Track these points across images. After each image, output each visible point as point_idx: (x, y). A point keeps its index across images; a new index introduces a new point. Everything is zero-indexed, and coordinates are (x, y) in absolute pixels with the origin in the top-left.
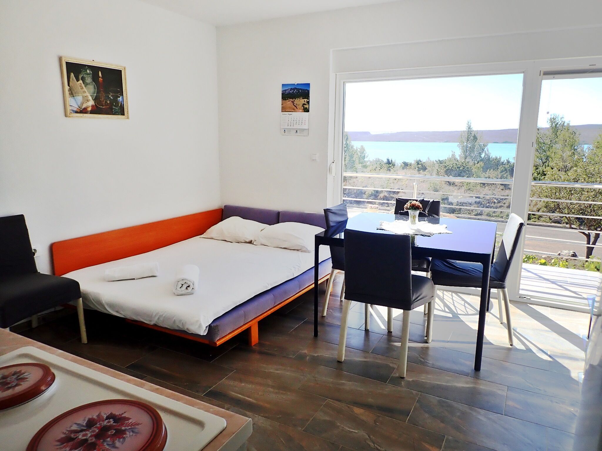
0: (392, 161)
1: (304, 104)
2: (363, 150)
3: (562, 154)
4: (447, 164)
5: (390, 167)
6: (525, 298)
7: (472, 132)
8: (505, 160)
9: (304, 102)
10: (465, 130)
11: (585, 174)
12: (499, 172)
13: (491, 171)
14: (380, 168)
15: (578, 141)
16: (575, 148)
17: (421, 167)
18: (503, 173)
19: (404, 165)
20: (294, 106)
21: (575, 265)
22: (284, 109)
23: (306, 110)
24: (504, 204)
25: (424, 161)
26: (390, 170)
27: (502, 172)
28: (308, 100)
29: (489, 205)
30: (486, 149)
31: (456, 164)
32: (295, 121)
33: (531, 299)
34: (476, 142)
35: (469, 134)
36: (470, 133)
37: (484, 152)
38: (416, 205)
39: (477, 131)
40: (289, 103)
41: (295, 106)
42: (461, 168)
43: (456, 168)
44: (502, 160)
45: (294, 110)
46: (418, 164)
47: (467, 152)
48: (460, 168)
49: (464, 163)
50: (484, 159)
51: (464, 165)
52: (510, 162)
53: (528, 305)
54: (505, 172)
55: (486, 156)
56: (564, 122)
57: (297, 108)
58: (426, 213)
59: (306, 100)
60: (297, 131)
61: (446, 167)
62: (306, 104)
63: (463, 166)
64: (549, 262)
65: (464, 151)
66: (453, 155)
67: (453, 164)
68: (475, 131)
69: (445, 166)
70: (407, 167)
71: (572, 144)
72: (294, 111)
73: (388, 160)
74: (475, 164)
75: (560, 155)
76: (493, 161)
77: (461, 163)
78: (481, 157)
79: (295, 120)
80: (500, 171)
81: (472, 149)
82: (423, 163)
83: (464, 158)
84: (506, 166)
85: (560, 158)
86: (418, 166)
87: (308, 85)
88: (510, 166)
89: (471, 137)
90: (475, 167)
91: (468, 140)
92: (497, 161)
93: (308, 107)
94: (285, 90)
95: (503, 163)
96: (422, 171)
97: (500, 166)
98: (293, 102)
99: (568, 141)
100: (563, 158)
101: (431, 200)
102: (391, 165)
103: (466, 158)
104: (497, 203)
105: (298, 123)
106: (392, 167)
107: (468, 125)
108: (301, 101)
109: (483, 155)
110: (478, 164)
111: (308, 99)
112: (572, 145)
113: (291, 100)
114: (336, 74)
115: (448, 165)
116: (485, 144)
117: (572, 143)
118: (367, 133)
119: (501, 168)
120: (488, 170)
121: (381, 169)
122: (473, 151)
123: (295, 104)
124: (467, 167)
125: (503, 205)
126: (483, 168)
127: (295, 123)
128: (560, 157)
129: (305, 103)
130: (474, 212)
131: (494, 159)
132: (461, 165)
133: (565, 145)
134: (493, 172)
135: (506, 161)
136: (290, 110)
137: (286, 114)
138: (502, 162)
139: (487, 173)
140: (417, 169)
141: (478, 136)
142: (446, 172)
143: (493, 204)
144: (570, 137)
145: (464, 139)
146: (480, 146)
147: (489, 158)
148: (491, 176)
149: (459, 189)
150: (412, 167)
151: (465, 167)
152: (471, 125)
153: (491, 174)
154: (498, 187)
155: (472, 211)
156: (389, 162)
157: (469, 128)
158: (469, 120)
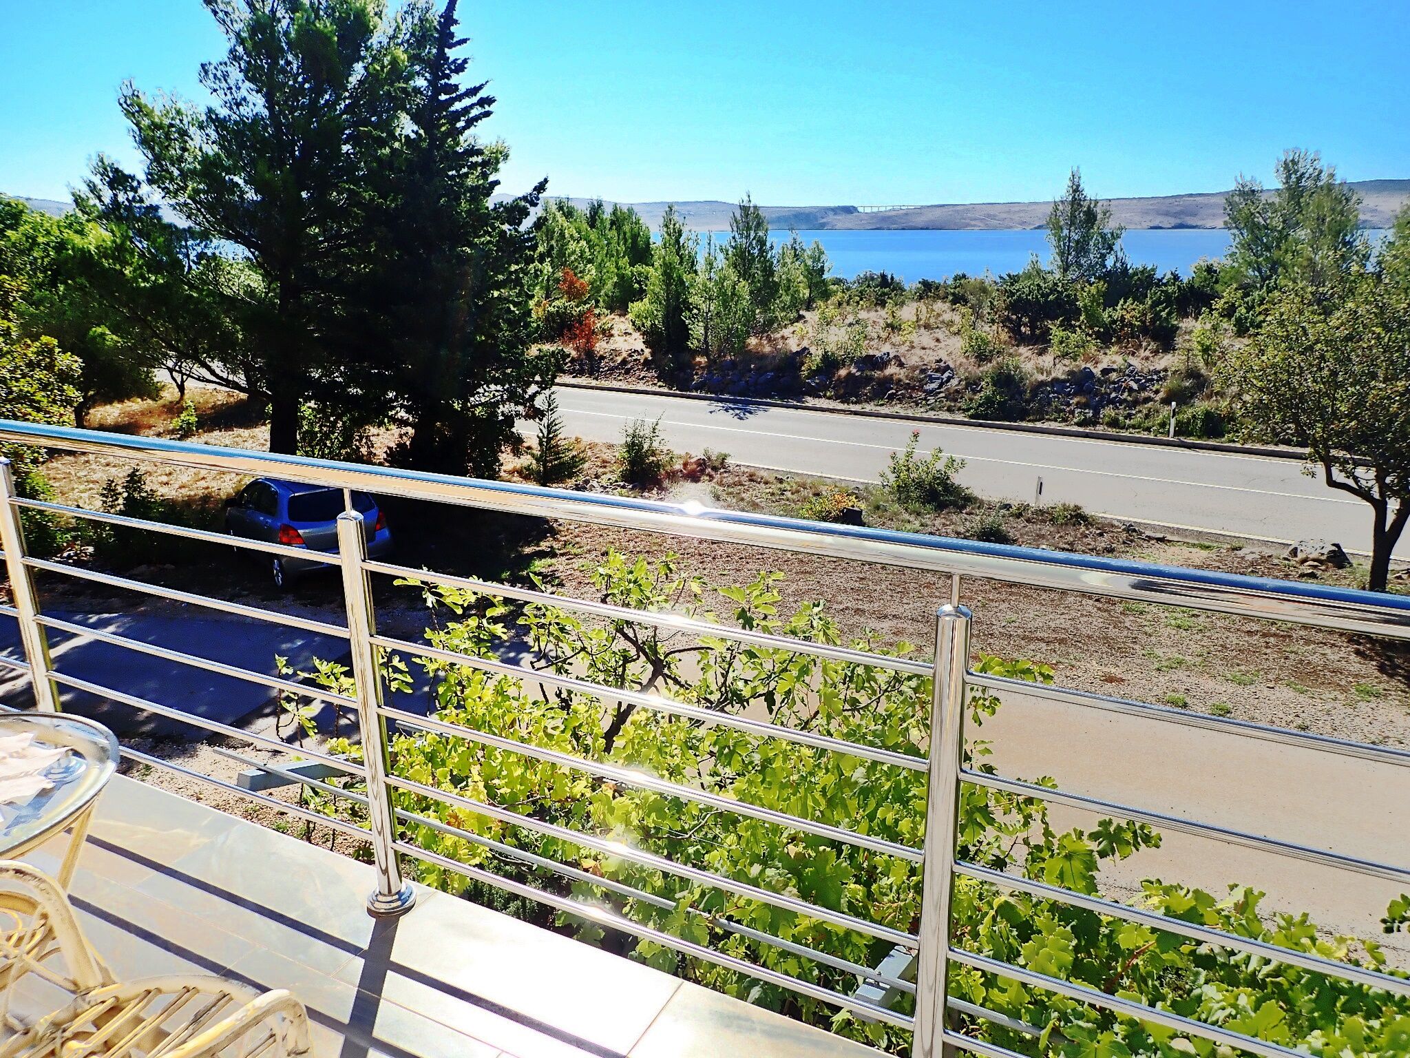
0: (893, 278)
2: (819, 253)
3: (1313, 256)
4: (1017, 285)
5: (885, 294)
7: (1082, 203)
8: (1165, 275)
10: (1064, 197)
12: (1147, 306)
13: (1127, 304)
15: (1354, 220)
16: (1348, 238)
17: (961, 293)
18: (1158, 308)
19: (922, 288)
24: (1156, 392)
25: (972, 278)
26: (883, 303)
27: (1156, 304)
29: (1116, 397)
30: (1117, 246)
31: (1038, 285)
34: (1092, 227)
35: (1075, 206)
36: (1079, 204)
37: (1112, 253)
39: (1097, 198)
42: (1051, 297)
43: (1039, 296)
44: (1158, 275)
46: (956, 286)
47: (1069, 254)
48: (1048, 295)
49: (1060, 284)
50: (1113, 271)
51: (1059, 289)
52: (1181, 278)
54: (1166, 304)
55: (1118, 265)
56: (1321, 171)
61: (1013, 294)
63: (1055, 290)
65: (1063, 253)
66: (1035, 264)
67: (1032, 286)
68: (1091, 199)
69: (1012, 292)
70: (930, 293)
71: (1340, 229)
73: (883, 276)
74: (1088, 285)
75: (1307, 259)
76: (1136, 277)
77: (1052, 283)
78: (1105, 266)
80: (1150, 302)
81: (1082, 248)
82: (969, 282)
83: (1061, 271)
84: (1170, 289)
85: (1305, 267)
86: (954, 291)
88: (1179, 286)
89: (1081, 215)
90: (1085, 294)
91: (1072, 223)
92: (1146, 278)
95: (1160, 280)
96: (959, 304)
97: (1152, 289)
99: (1328, 220)
102: (888, 290)
103: (1065, 271)
104: (1136, 390)
106: (892, 295)
107: (1074, 183)
109: (1110, 262)
110: (1096, 287)
112: (1339, 233)
115: (1018, 291)
116: (1118, 230)
117: (1339, 225)
118: (848, 210)
119: (1154, 294)
120: (1121, 302)
121: (861, 299)
122: (1085, 251)
124: (1066, 293)
125: (1152, 395)
126: (1105, 295)
128: (1305, 263)
130: (1076, 415)
131: (1138, 271)
132: (1051, 289)
133: (1321, 231)
134: (1134, 306)
135: (1168, 276)
139: (1118, 308)
140: (950, 298)
141: (1098, 210)
142: (1013, 307)
143: (1126, 394)
144: (1333, 210)
145: (1061, 219)
146: (1103, 236)
147: (1126, 270)
148: (1128, 316)
149: (1041, 353)
150: (941, 293)
151: (1062, 293)
152: (1081, 182)
153: (1127, 310)
154: (1144, 344)
155: (1072, 412)
156: (884, 281)
157: (1075, 191)
158: (1075, 169)
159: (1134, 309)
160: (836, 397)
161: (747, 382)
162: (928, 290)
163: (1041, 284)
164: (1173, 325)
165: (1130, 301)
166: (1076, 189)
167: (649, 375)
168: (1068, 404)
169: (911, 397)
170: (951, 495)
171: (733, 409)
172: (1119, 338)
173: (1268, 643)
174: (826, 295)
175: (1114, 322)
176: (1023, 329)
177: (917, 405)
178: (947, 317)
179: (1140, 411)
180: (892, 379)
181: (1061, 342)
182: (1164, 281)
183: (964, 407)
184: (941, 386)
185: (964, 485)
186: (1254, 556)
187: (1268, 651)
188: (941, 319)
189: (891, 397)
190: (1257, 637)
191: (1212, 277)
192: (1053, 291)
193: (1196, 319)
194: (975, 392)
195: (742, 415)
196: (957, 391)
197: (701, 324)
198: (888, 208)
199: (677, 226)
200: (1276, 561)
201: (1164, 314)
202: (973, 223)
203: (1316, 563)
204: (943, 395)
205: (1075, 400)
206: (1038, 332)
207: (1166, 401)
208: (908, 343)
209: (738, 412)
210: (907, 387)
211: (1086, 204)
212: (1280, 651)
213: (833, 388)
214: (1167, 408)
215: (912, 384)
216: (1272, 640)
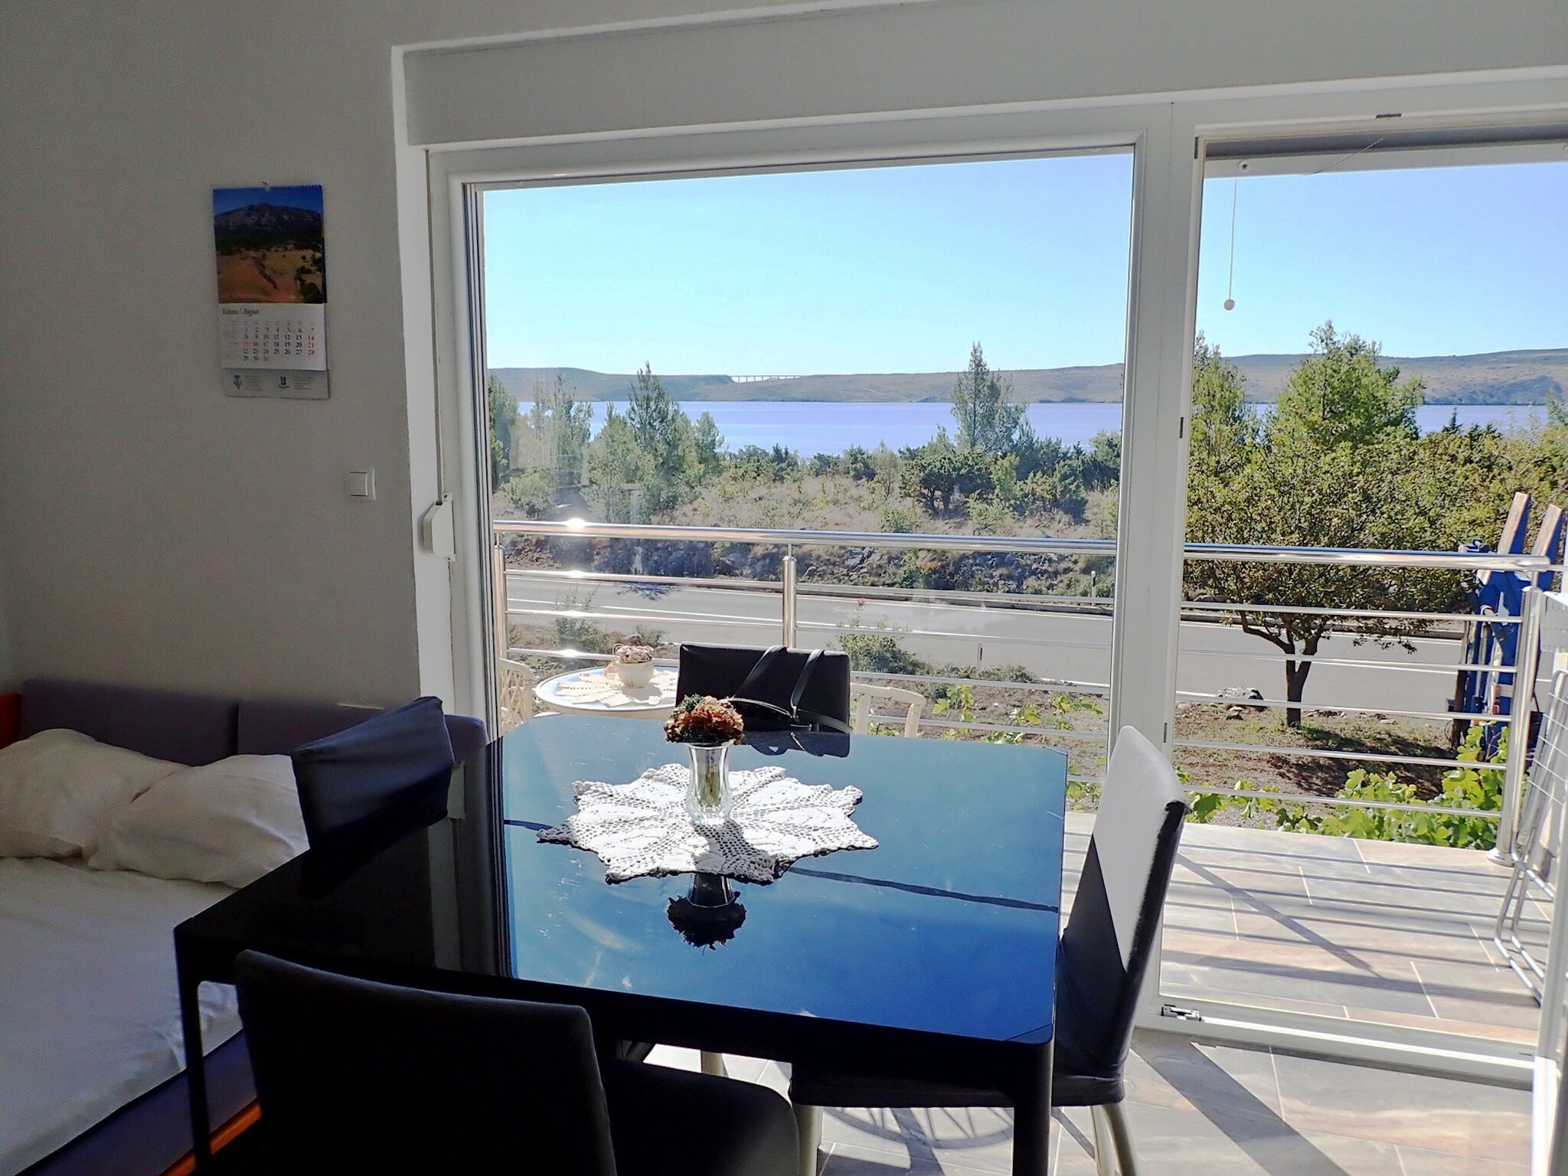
0: (787, 453)
1: (304, 271)
2: (708, 426)
3: (1207, 431)
4: (928, 459)
5: (782, 469)
6: (1182, 1014)
7: (985, 377)
8: (1069, 448)
9: (300, 263)
10: (967, 370)
11: (1273, 484)
12: (1056, 480)
13: (1037, 477)
14: (756, 474)
15: (1241, 396)
16: (1237, 413)
17: (863, 468)
18: (1067, 482)
19: (818, 463)
20: (265, 276)
21: (1261, 728)
22: (228, 292)
23: (316, 295)
24: (1076, 562)
25: (870, 452)
26: (782, 479)
27: (1064, 477)
28: (318, 255)
29: (1037, 569)
30: (1021, 421)
31: (949, 459)
32: (271, 341)
33: (1207, 1020)
34: (996, 401)
35: (979, 380)
36: (982, 379)
37: (1018, 427)
38: (715, 719)
39: (999, 371)
40: (244, 265)
41: (270, 280)
42: (963, 471)
43: (951, 470)
44: (1063, 447)
45: (267, 294)
46: (855, 461)
47: (975, 428)
48: (960, 469)
49: (970, 458)
50: (1019, 445)
51: (970, 463)
52: (1084, 452)
53: (1196, 1045)
54: (1073, 477)
55: (1024, 439)
56: (1206, 350)
57: (275, 287)
58: (791, 711)
59: (309, 253)
60: (284, 379)
61: (925, 468)
62: (309, 272)
63: (966, 464)
64: (1197, 721)
65: (969, 426)
66: (942, 437)
67: (943, 460)
68: (993, 373)
69: (923, 466)
70: (828, 469)
71: (1229, 405)
72: (263, 297)
73: (777, 450)
74: (997, 459)
75: (1203, 433)
76: (1042, 451)
77: (962, 457)
78: (1011, 441)
79: (271, 336)
80: (1059, 476)
81: (989, 418)
82: (868, 457)
83: (969, 444)
84: (1075, 463)
85: (1201, 441)
86: (854, 466)
87: (316, 192)
88: (1083, 461)
89: (985, 389)
90: (998, 467)
91: (977, 397)
92: (1052, 451)
93: (319, 282)
94: (227, 214)
95: (1065, 454)
96: (864, 480)
97: (1058, 463)
98: (260, 264)
99: (1218, 396)
100: (1209, 441)
101: (815, 653)
102: (784, 465)
103: (973, 445)
104: (1056, 561)
105: (282, 348)
106: (789, 470)
107: (976, 357)
108: (289, 259)
109: (1015, 437)
110: (1005, 460)
111: (316, 249)
112: (1228, 408)
113: (252, 253)
114: (427, 151)
115: (929, 464)
116: (1021, 405)
117: (1229, 401)
118: (724, 380)
119: (1061, 468)
120: (1032, 474)
121: (759, 475)
122: (991, 425)
123: (268, 272)
124: (978, 467)
125: (1071, 565)
126: (1017, 469)
127: (271, 347)
128: (1201, 437)
129: (307, 266)
130: (1000, 587)
131: (1044, 445)
132: (962, 463)
133: (1212, 406)
134: (1043, 480)
135: (1072, 450)
136: (252, 296)
137: (235, 312)
138: (1063, 453)
139: (1029, 481)
140: (852, 473)
141: (1001, 385)
142: (925, 482)
143: (1047, 564)
144: (1222, 386)
145: (965, 392)
146: (1008, 411)
147: (1031, 443)
148: (1038, 490)
149: (959, 526)
150: (841, 468)
151: (972, 466)
152: (983, 357)
153: (1039, 484)
154: (1058, 517)
155: (996, 584)
156: (780, 457)
157: (978, 366)
158: (976, 345)
159: (1044, 483)
160: (754, 576)
161: (656, 562)
162: (824, 465)
163: (953, 458)
164: (1082, 498)
165: (1039, 474)
166: (978, 363)
167: (543, 556)
168: (992, 577)
169: (832, 573)
170: (900, 661)
171: (642, 590)
172: (1032, 513)
173: (1208, 772)
174: (718, 470)
175: (1026, 496)
176: (936, 504)
177: (840, 581)
178: (854, 492)
179: (1061, 581)
180: (811, 555)
181: (980, 515)
182: (1069, 455)
183: (889, 582)
184: (862, 561)
185: (910, 652)
186: (1184, 705)
187: (1209, 778)
188: (848, 494)
189: (812, 574)
190: (1197, 768)
191: (1114, 451)
192: (964, 464)
193: (1102, 492)
194: (899, 566)
195: (653, 596)
196: (880, 566)
197: (602, 500)
198: (765, 378)
199: (567, 396)
200: (1205, 709)
201: (1073, 487)
202: (857, 394)
203: (1240, 708)
204: (865, 570)
205: (997, 573)
206: (951, 507)
207: (1086, 571)
208: (820, 519)
209: (648, 592)
210: (828, 562)
211: (988, 378)
212: (1219, 778)
213: (750, 565)
214: (1087, 577)
215: (832, 559)
216: (1211, 769)
